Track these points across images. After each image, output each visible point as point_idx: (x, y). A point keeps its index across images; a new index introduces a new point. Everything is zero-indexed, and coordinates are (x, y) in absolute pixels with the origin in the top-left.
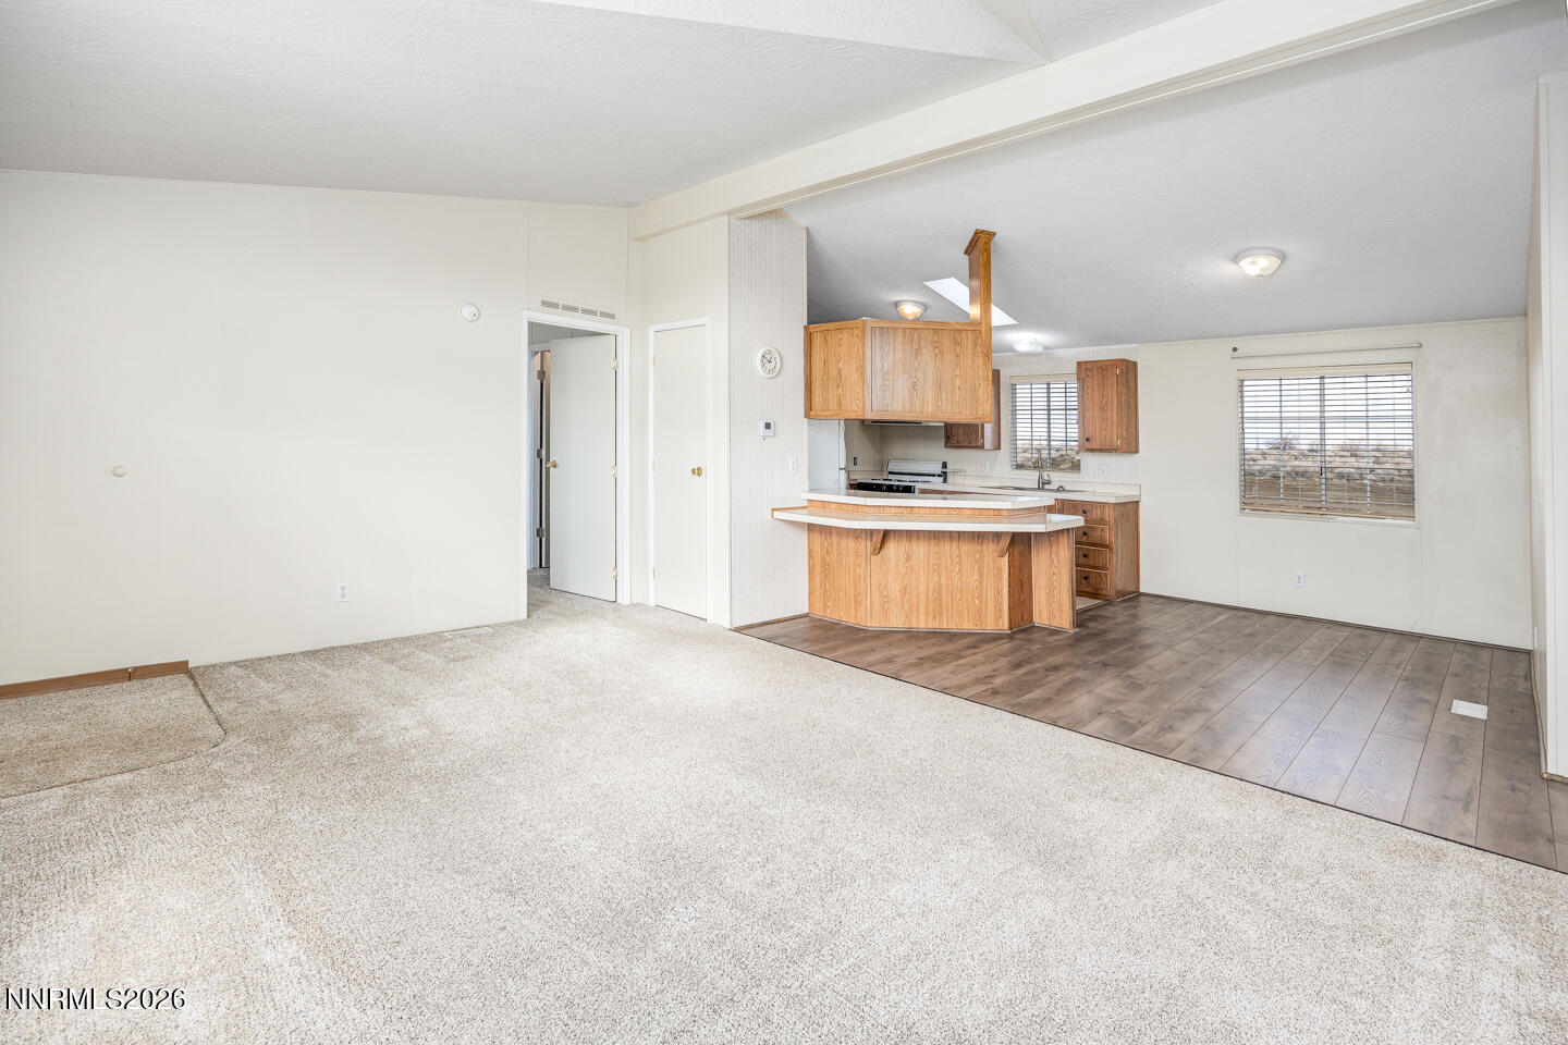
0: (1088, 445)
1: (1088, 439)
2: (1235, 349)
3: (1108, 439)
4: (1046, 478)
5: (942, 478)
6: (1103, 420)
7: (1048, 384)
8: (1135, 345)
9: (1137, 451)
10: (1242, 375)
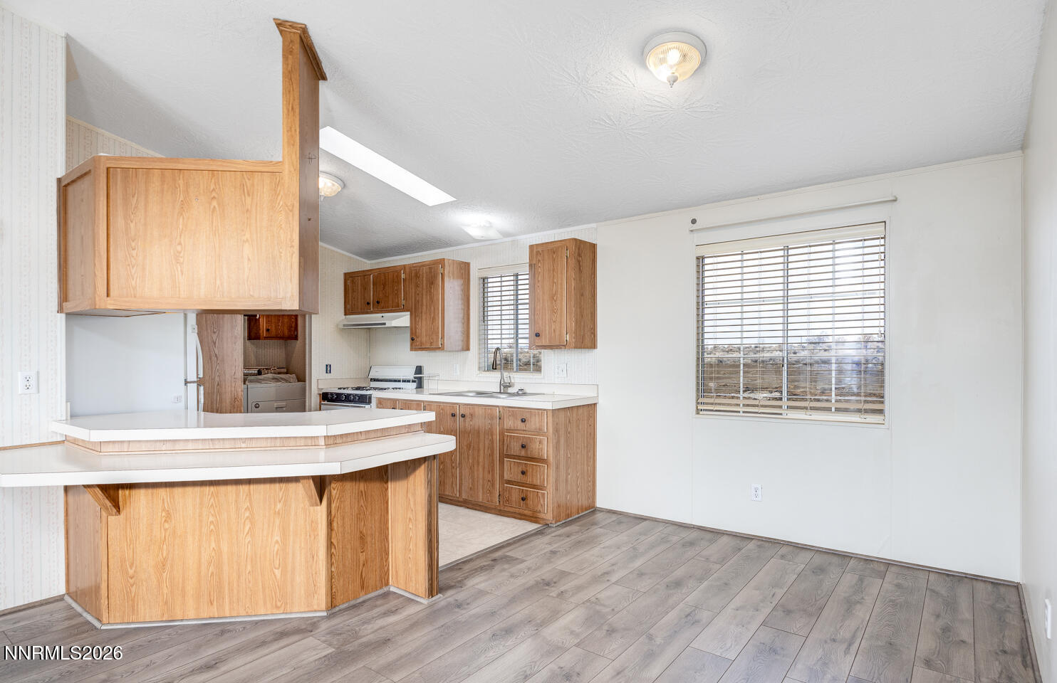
0: (539, 342)
1: (537, 335)
2: (694, 221)
3: (557, 333)
4: (507, 380)
5: (415, 385)
6: (553, 311)
7: (517, 275)
8: (594, 225)
9: (593, 346)
10: (700, 252)
